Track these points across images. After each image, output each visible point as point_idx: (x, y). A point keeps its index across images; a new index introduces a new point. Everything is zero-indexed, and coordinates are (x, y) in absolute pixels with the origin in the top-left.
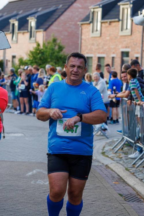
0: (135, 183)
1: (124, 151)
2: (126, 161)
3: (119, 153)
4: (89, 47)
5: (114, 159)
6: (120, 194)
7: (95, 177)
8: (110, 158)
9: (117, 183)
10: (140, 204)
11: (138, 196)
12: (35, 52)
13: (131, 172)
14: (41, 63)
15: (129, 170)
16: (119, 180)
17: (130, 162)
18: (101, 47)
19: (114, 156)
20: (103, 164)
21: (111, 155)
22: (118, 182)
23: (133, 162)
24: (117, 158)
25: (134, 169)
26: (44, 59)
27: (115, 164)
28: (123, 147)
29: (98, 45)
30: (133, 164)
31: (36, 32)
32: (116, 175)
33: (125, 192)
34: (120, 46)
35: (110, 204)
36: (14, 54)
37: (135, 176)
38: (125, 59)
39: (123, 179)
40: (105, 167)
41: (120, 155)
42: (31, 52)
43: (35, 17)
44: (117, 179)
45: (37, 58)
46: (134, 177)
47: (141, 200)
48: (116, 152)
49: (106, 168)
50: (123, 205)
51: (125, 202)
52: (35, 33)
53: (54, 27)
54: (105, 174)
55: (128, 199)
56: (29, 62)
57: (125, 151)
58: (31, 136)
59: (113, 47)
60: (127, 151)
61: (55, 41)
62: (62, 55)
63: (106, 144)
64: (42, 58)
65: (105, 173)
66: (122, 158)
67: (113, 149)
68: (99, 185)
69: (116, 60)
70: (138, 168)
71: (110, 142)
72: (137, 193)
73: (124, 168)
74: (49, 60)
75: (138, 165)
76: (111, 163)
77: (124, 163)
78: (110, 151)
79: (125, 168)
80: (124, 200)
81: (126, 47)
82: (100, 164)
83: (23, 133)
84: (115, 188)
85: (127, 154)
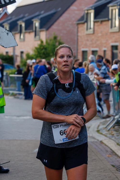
1: (115, 129)
2: (117, 137)
3: (112, 131)
4: (84, 42)
5: (107, 136)
6: (113, 166)
8: (104, 135)
9: (110, 156)
12: (39, 48)
16: (112, 153)
18: (94, 42)
19: (107, 134)
20: (98, 140)
21: (105, 132)
24: (110, 135)
26: (47, 53)
27: (108, 140)
28: (115, 125)
29: (91, 41)
31: (40, 31)
32: (109, 150)
33: (117, 164)
34: (110, 41)
35: (105, 174)
36: (22, 50)
39: (115, 153)
40: (99, 143)
41: (112, 132)
42: (36, 48)
43: (38, 18)
44: (110, 153)
45: (41, 53)
48: (109, 130)
50: (116, 174)
51: (117, 172)
53: (54, 27)
54: (100, 149)
56: (35, 57)
59: (104, 42)
60: (118, 128)
61: (55, 38)
63: (100, 124)
64: (45, 53)
66: (113, 135)
67: (106, 127)
68: (95, 158)
69: (107, 53)
71: (104, 122)
73: (116, 144)
74: (51, 54)
76: (105, 140)
77: (116, 139)
78: (103, 129)
80: (116, 170)
81: (115, 42)
82: (96, 141)
85: (118, 131)
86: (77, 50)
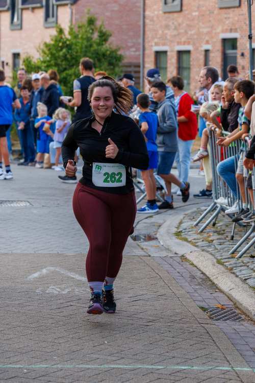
0: (233, 286)
1: (217, 228)
2: (219, 247)
3: (208, 233)
4: (160, 32)
5: (197, 244)
6: (202, 308)
7: (159, 277)
8: (190, 242)
9: (199, 287)
10: (238, 324)
11: (236, 311)
12: (54, 45)
13: (226, 267)
14: (68, 67)
15: (224, 262)
16: (204, 282)
17: (226, 249)
18: (182, 31)
19: (198, 239)
20: (176, 253)
21: (193, 236)
22: (202, 286)
23: (233, 247)
24: (204, 242)
25: (233, 261)
26: (73, 58)
27: (198, 254)
28: (216, 220)
29: (176, 29)
30: (231, 251)
31: (58, 6)
32: (199, 274)
33: (213, 304)
34: (219, 29)
35: (182, 325)
36: (16, 51)
37: (234, 273)
38: (230, 52)
39: (210, 280)
40: (179, 260)
41: (209, 236)
42: (46, 45)
44: (200, 280)
45: (59, 57)
46: (232, 275)
47: (240, 318)
48: (202, 232)
49: (181, 260)
50: (206, 326)
51: (209, 321)
52: (55, 7)
54: (178, 273)
55: (216, 316)
56: (43, 66)
57: (219, 228)
58: (43, 206)
59: (205, 30)
60: (224, 228)
62: (107, 50)
63: (184, 218)
64: (69, 56)
65: (177, 270)
66: (212, 241)
67: (197, 225)
68: (165, 293)
69: (211, 55)
70: (241, 259)
71: (193, 213)
72: (235, 304)
73: (215, 260)
75: (240, 253)
76: (191, 252)
77: (217, 251)
78: (190, 230)
79: (217, 259)
80: (208, 318)
81: (231, 31)
82: (170, 255)
83: (29, 202)
84: (194, 296)
85: (223, 234)
86: (144, 50)
